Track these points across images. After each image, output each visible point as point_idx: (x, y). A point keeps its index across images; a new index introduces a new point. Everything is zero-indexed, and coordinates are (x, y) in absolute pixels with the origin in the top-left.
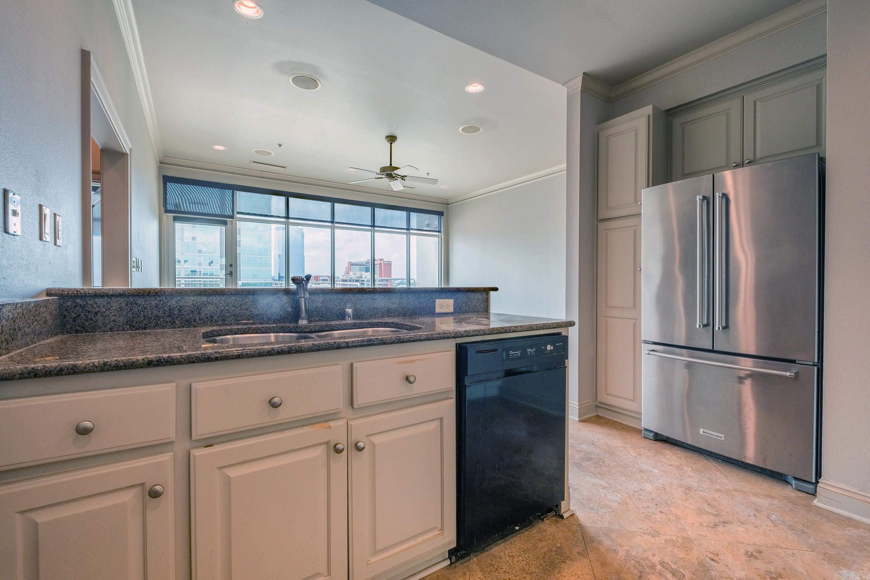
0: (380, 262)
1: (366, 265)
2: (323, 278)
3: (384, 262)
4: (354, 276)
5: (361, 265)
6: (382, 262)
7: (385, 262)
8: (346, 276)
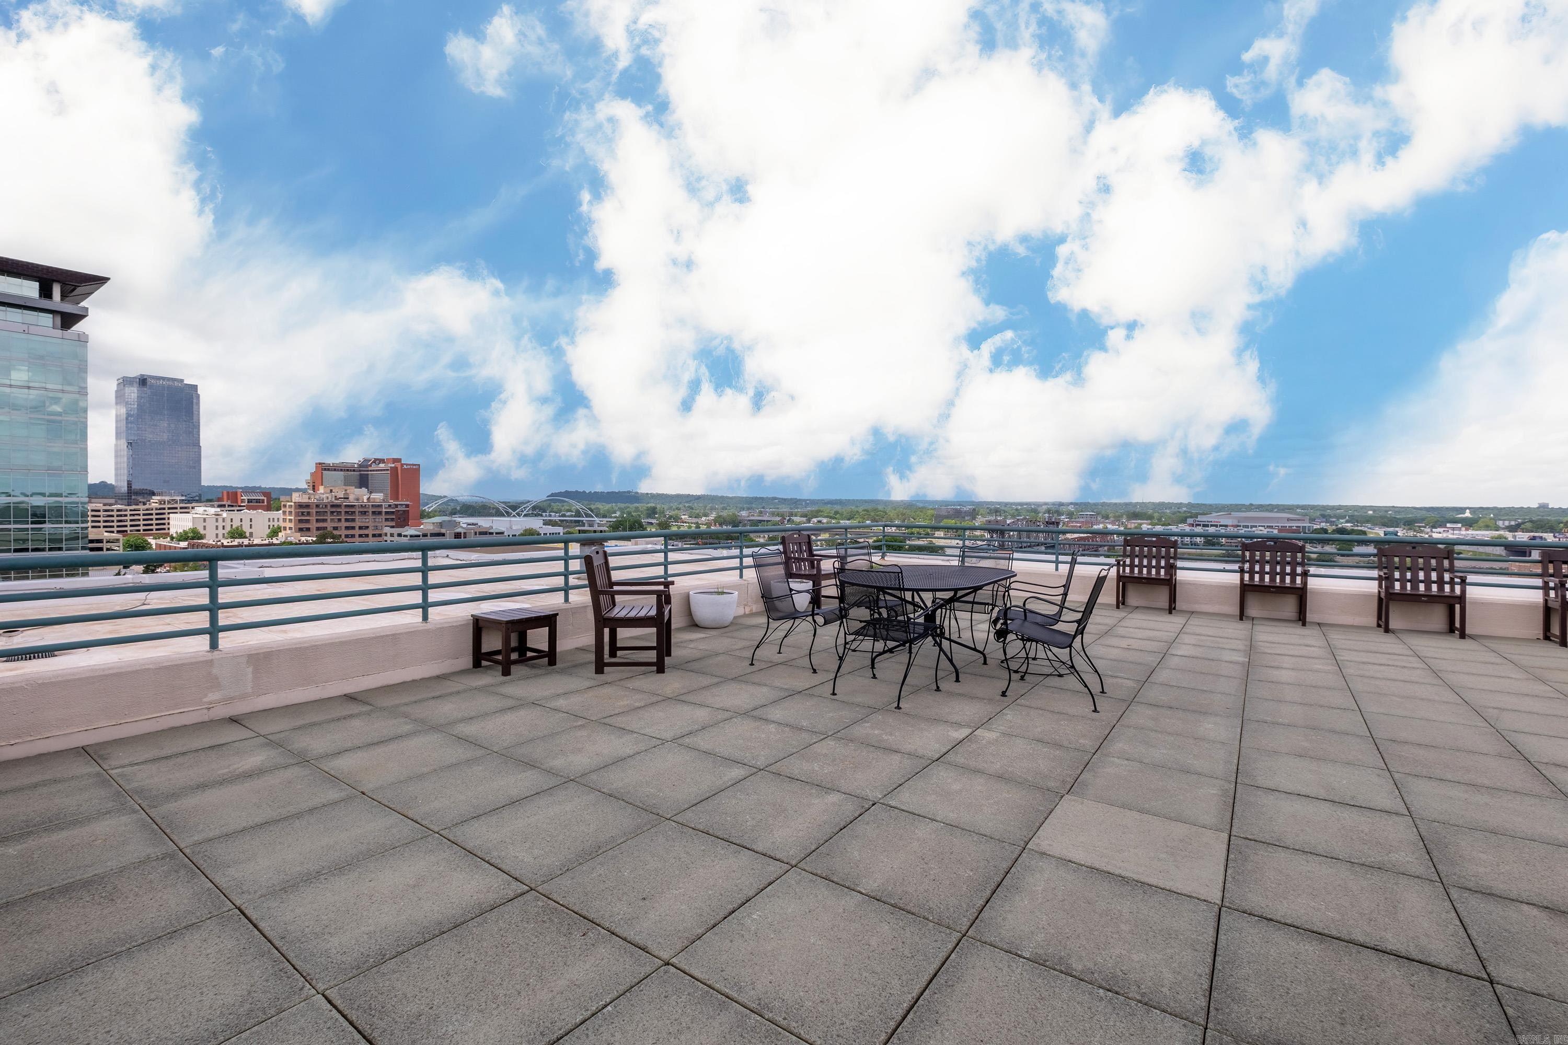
0: (393, 465)
1: (360, 471)
2: (250, 498)
3: (402, 465)
4: (328, 495)
5: (348, 470)
6: (398, 465)
7: (405, 467)
8: (307, 496)
